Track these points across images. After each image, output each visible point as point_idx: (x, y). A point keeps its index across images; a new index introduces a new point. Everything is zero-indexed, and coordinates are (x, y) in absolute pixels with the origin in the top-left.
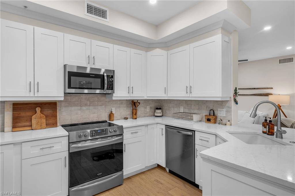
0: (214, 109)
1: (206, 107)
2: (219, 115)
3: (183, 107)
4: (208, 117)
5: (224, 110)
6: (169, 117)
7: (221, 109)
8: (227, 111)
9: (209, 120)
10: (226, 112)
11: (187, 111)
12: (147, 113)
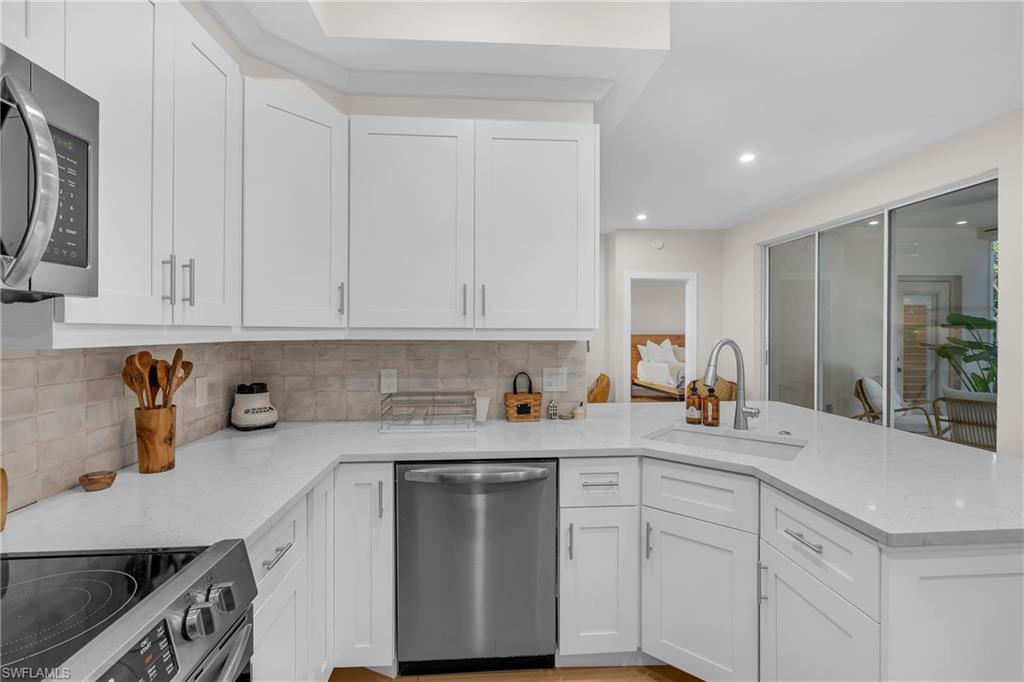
0: (530, 370)
1: (500, 365)
2: (545, 389)
3: (394, 372)
4: (520, 400)
5: (564, 370)
6: (315, 420)
7: (554, 370)
8: (571, 375)
9: (524, 410)
10: (568, 377)
11: (415, 385)
12: (196, 420)
